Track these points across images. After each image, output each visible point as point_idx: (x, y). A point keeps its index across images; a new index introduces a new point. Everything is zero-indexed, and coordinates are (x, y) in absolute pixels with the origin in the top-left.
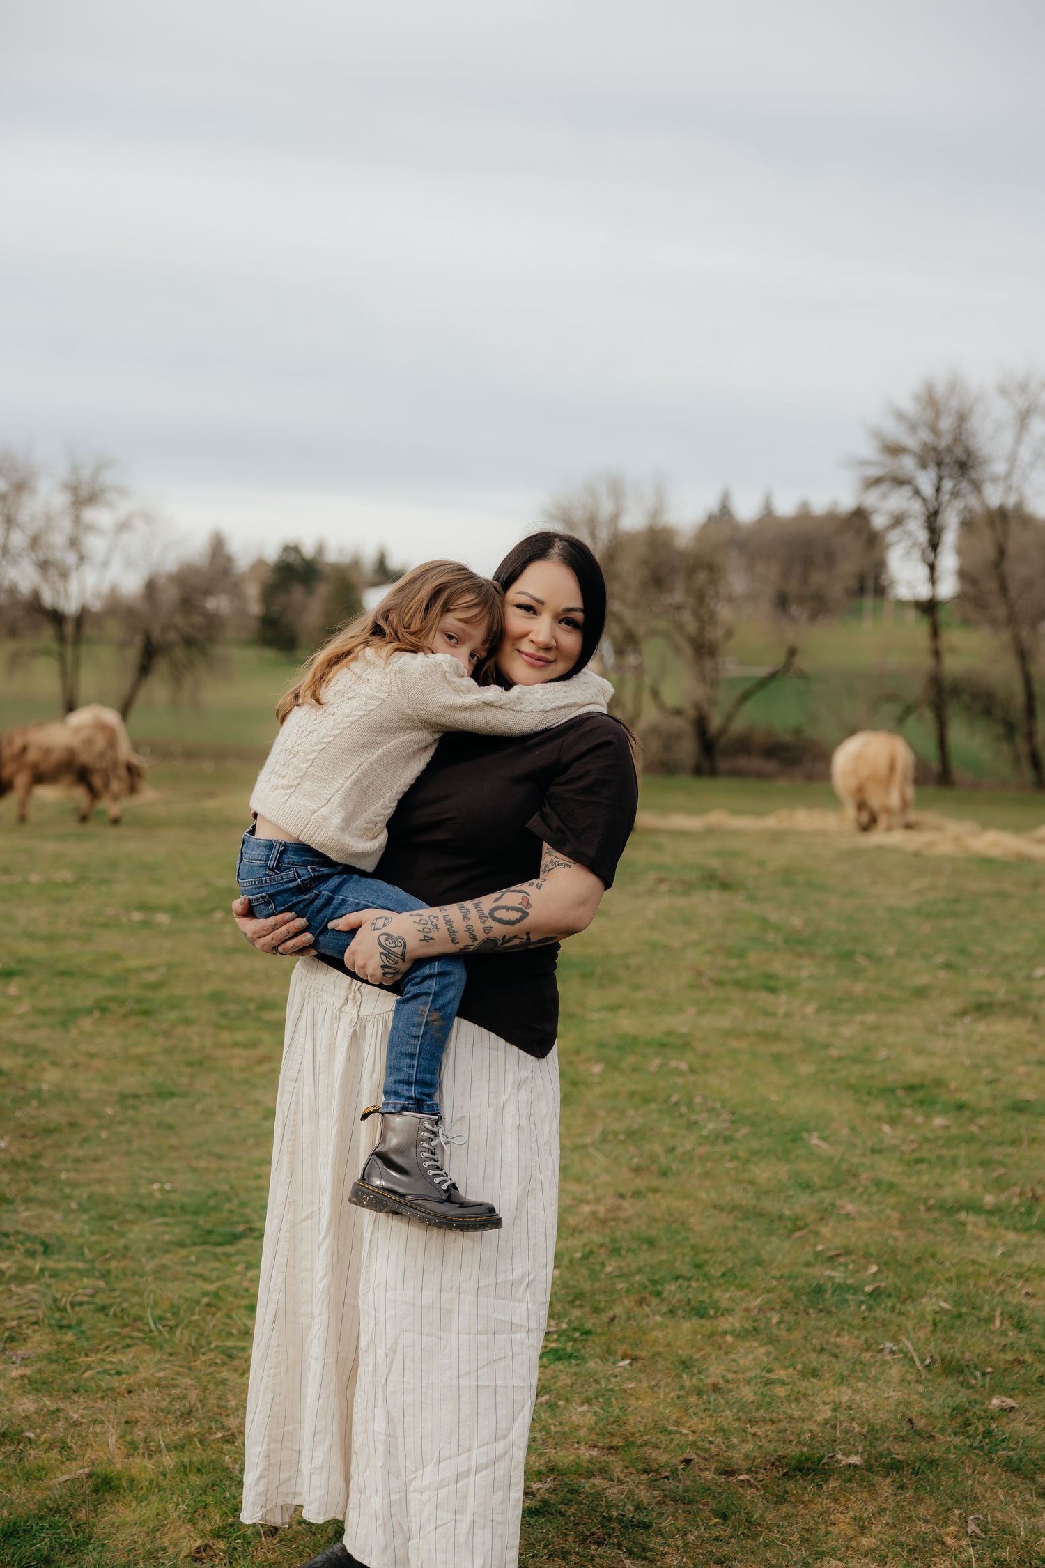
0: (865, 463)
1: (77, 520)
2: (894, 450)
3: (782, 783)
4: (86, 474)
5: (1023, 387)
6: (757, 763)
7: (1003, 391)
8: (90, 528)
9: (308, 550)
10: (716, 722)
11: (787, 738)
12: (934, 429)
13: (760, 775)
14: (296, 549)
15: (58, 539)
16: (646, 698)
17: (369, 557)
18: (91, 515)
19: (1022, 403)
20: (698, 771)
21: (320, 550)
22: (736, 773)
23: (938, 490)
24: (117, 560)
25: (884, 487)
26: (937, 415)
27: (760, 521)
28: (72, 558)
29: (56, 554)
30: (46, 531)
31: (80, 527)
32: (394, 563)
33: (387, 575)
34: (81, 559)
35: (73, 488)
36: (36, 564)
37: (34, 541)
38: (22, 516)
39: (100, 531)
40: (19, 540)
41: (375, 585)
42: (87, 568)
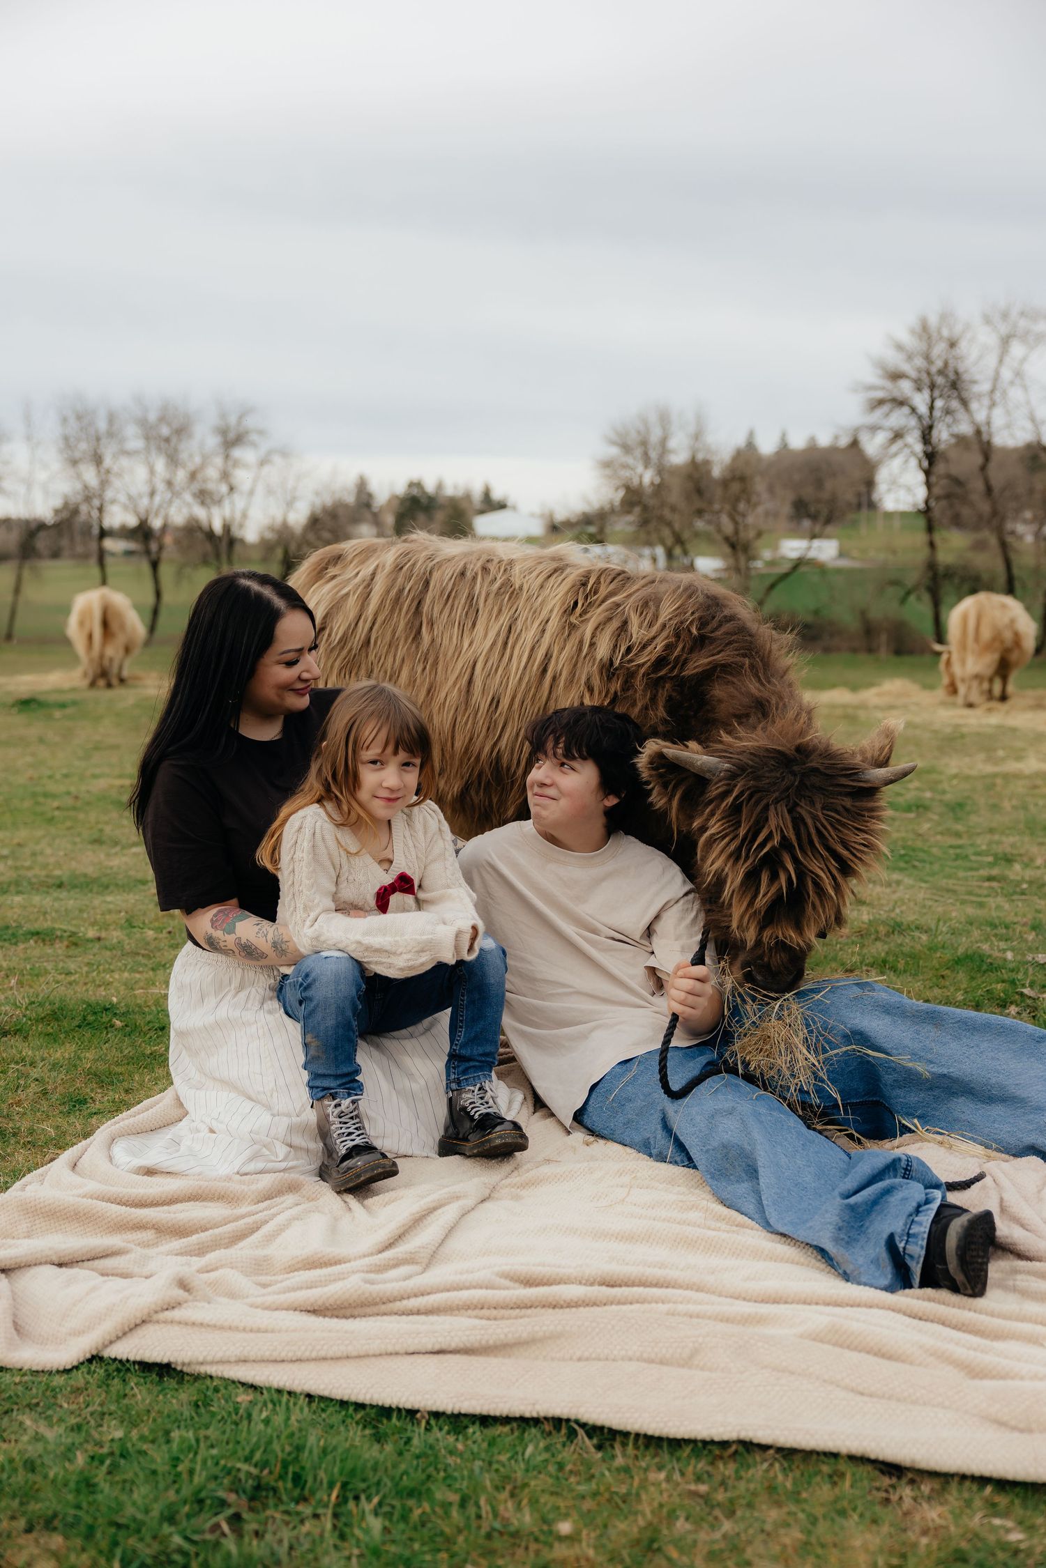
0: (870, 387)
1: (227, 457)
2: (896, 376)
4: (233, 420)
5: (1005, 316)
7: (987, 320)
8: (236, 464)
9: (430, 487)
12: (928, 358)
14: (418, 485)
15: (212, 473)
17: (477, 491)
18: (238, 453)
19: (1004, 329)
21: (440, 486)
23: (932, 408)
24: (260, 490)
25: (886, 408)
26: (930, 346)
27: (777, 453)
28: (224, 488)
29: (211, 486)
30: (203, 467)
31: (230, 463)
32: (497, 495)
33: (491, 504)
34: (231, 489)
35: (223, 432)
36: (195, 495)
37: (193, 476)
38: (184, 456)
39: (246, 466)
40: (181, 476)
41: (482, 512)
42: (236, 496)
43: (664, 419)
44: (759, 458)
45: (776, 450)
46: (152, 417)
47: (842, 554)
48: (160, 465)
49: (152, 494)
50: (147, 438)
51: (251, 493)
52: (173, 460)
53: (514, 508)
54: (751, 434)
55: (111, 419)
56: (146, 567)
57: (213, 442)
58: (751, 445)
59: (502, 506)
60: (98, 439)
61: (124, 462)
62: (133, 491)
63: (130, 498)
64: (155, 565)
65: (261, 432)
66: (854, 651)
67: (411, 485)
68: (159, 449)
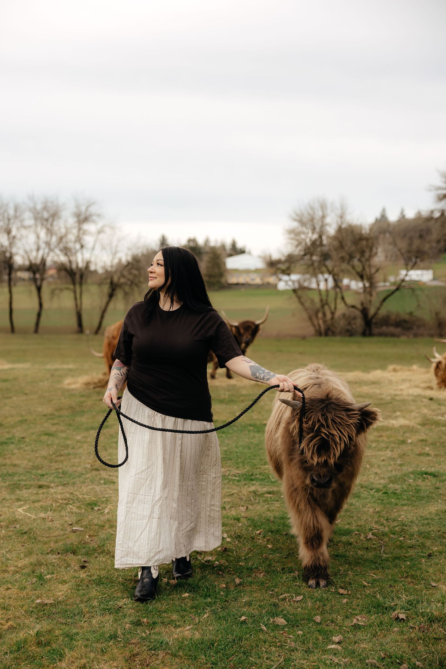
0: (439, 188)
1: (80, 229)
3: (403, 338)
4: (83, 209)
6: (392, 329)
8: (85, 232)
9: (201, 241)
10: (372, 311)
11: (407, 317)
13: (393, 335)
14: (194, 241)
15: (71, 237)
16: (339, 301)
17: (228, 243)
18: (86, 226)
20: (364, 334)
21: (207, 241)
22: (381, 335)
24: (98, 247)
27: (399, 221)
28: (78, 246)
29: (71, 245)
30: (66, 235)
31: (81, 232)
32: (239, 245)
33: (236, 251)
34: (82, 247)
35: (78, 215)
36: (61, 250)
37: (61, 239)
38: (56, 228)
39: (90, 234)
40: (54, 239)
41: (230, 255)
42: (84, 251)
43: (323, 206)
44: (389, 224)
45: (399, 219)
46: (39, 207)
47: (434, 279)
48: (43, 234)
49: (38, 249)
50: (36, 219)
51: (93, 248)
52: (50, 232)
53: (249, 253)
54: (384, 210)
55: (16, 209)
56: (34, 289)
57: (72, 221)
58: (383, 217)
59: (242, 252)
60: (9, 220)
61: (24, 232)
62: (28, 248)
63: (26, 252)
64: (39, 289)
65: (99, 215)
66: (432, 336)
67: (189, 241)
68: (42, 225)
